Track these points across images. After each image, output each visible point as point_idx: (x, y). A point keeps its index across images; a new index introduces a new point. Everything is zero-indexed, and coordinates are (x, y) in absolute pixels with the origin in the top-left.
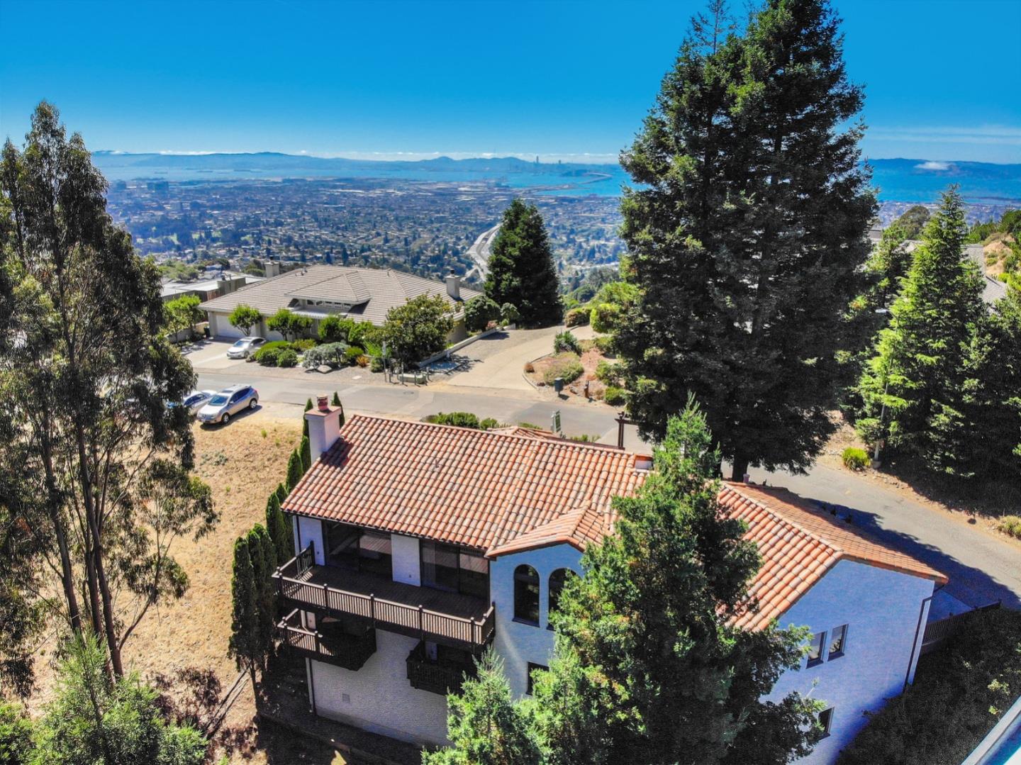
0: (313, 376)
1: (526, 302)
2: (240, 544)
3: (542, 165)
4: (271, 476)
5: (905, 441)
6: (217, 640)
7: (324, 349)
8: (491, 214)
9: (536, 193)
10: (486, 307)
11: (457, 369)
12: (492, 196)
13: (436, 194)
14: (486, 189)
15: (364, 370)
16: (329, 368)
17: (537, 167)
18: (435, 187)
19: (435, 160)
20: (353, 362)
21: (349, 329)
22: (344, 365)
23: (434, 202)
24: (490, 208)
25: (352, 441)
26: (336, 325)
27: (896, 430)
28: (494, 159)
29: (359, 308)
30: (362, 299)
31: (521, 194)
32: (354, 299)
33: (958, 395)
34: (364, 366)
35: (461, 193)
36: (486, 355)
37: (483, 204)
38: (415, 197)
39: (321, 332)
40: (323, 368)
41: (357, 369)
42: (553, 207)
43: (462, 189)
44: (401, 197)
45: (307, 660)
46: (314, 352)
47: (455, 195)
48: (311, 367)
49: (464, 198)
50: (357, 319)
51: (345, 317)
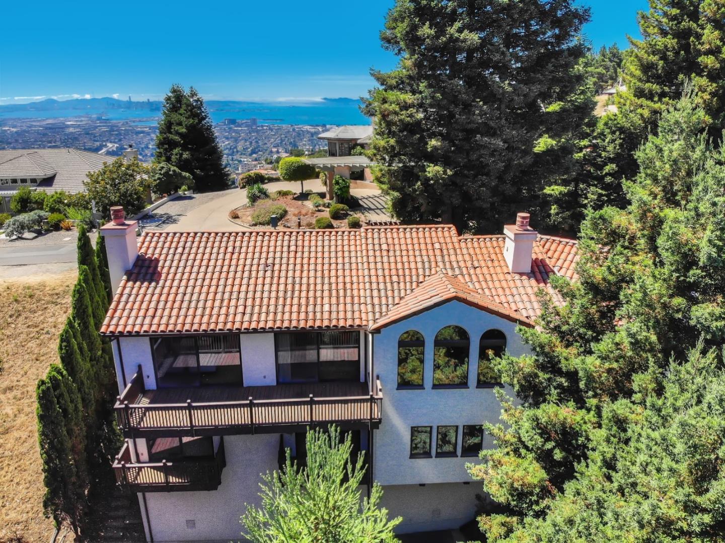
0: (19, 243)
1: (198, 172)
2: (43, 387)
3: (134, 102)
4: (18, 331)
5: (563, 218)
6: (14, 505)
7: (24, 217)
8: (97, 141)
9: (133, 124)
10: (171, 173)
11: (164, 222)
12: (96, 127)
13: (47, 129)
14: (90, 122)
15: (70, 233)
16: (35, 235)
17: (129, 105)
18: (45, 123)
19: (42, 102)
20: (57, 227)
21: (43, 200)
22: (48, 231)
23: (45, 135)
24: (95, 137)
25: (156, 256)
26: (28, 198)
27: (556, 211)
28: (93, 100)
29: (48, 181)
30: (49, 173)
31: (120, 125)
32: (40, 173)
33: (601, 179)
34: (68, 229)
35: (68, 126)
36: (186, 210)
37: (88, 134)
38: (28, 132)
39: (13, 206)
40: (27, 235)
41: (63, 232)
42: (148, 134)
43: (69, 123)
44: (16, 132)
45: (140, 495)
46: (15, 221)
47: (62, 128)
48: (14, 237)
49: (71, 130)
50: (49, 191)
51: (36, 190)
